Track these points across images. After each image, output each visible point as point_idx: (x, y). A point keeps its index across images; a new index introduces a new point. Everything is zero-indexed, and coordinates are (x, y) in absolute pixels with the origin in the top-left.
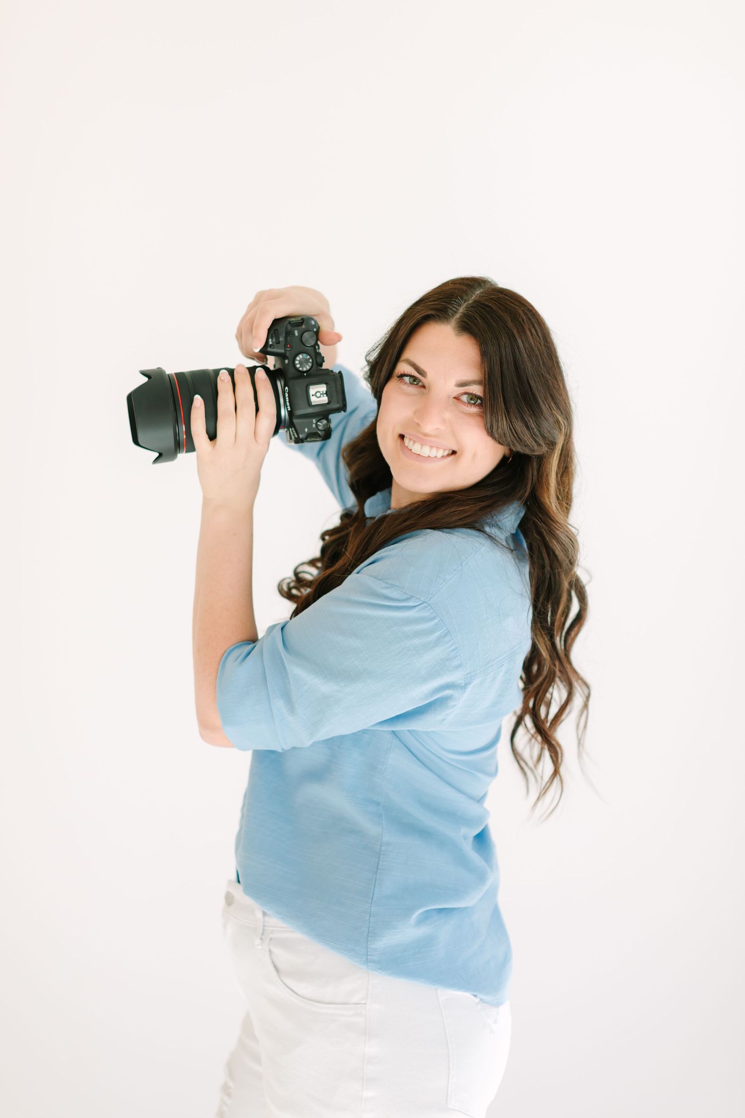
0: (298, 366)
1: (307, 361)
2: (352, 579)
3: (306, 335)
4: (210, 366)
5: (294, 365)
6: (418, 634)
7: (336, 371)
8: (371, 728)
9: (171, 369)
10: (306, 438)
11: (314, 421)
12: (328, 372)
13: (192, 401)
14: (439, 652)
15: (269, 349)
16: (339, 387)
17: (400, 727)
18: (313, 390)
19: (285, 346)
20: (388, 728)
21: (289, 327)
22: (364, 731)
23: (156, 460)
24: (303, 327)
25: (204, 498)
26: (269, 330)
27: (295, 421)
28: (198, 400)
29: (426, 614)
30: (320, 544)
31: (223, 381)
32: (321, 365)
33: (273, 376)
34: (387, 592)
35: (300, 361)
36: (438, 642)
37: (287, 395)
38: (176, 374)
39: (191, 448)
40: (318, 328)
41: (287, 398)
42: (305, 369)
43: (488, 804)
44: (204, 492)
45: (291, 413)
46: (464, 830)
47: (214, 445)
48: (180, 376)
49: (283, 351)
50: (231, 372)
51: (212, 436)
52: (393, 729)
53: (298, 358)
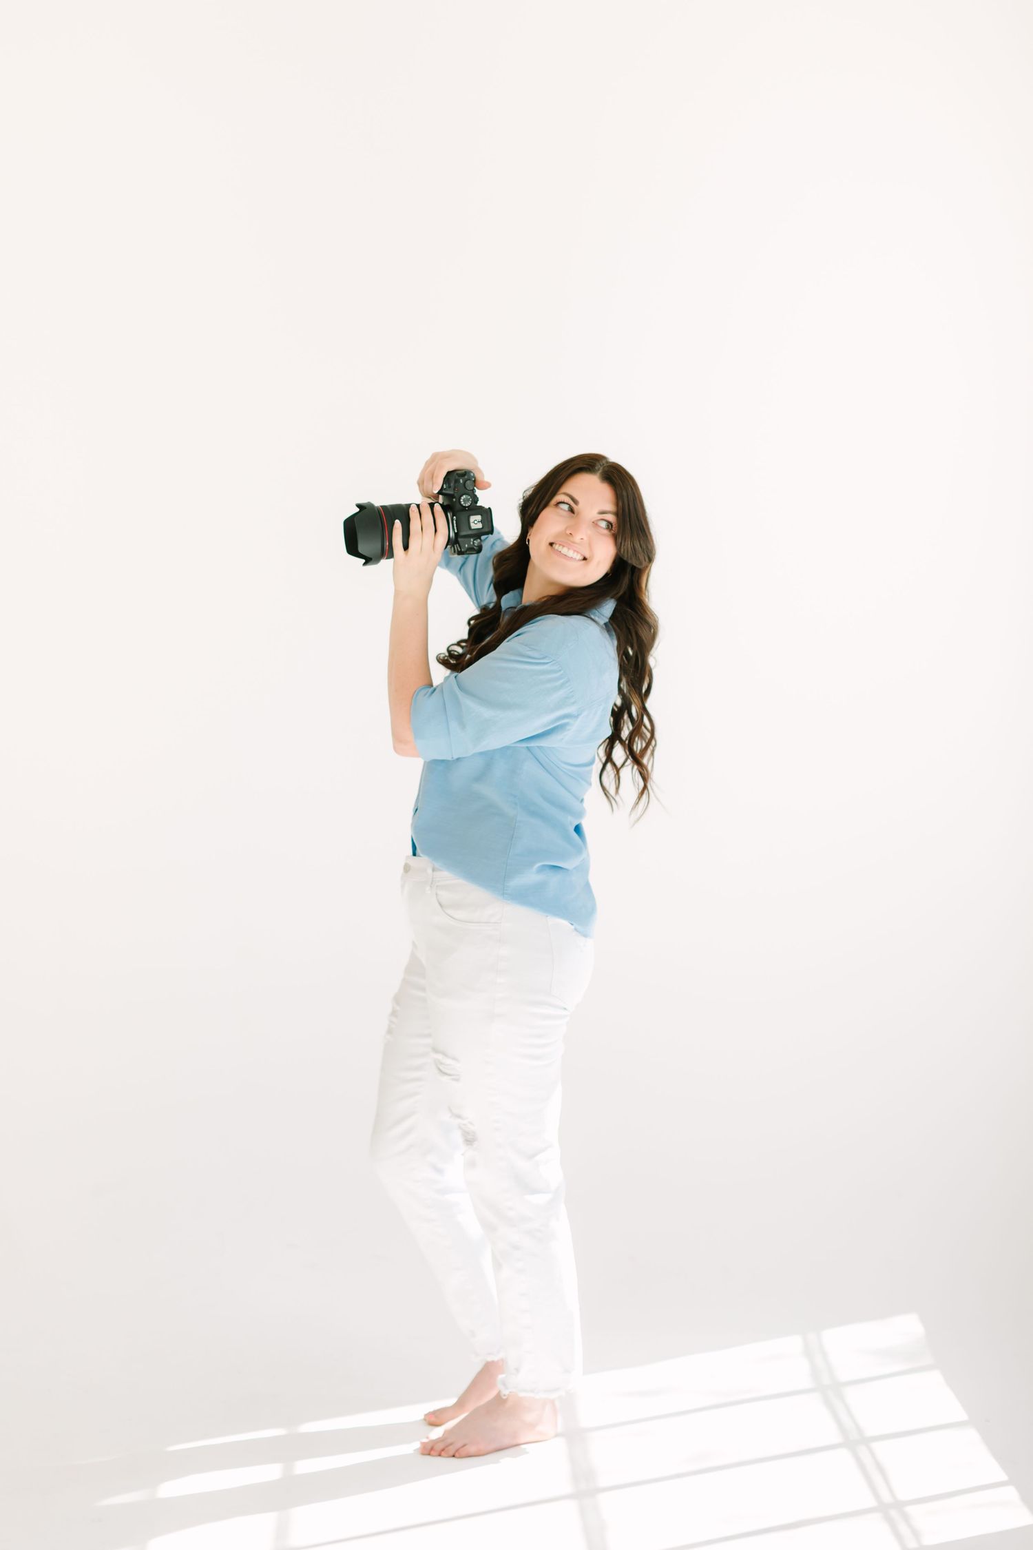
0: (462, 503)
1: (468, 500)
2: (504, 645)
3: (468, 482)
4: (403, 502)
5: (460, 502)
6: (550, 681)
7: (487, 507)
8: (513, 745)
9: (378, 503)
10: (466, 551)
11: (472, 540)
12: (481, 507)
13: (393, 524)
14: (561, 693)
15: (444, 491)
16: (490, 520)
17: (533, 744)
18: (472, 518)
19: (454, 490)
20: (525, 745)
21: (457, 477)
22: (507, 748)
23: (365, 564)
24: (466, 477)
25: (395, 590)
26: (444, 479)
27: (460, 540)
28: (398, 523)
29: (555, 668)
30: (467, 628)
31: (413, 511)
32: (476, 503)
33: (445, 508)
34: (530, 653)
35: (464, 499)
36: (562, 686)
37: (455, 522)
38: (381, 506)
39: (391, 555)
40: (475, 478)
41: (455, 525)
42: (467, 505)
43: (585, 804)
44: (395, 585)
45: (456, 534)
46: (570, 818)
47: (406, 554)
48: (384, 507)
49: (452, 493)
50: (418, 506)
51: (406, 547)
52: (528, 745)
53: (462, 498)
